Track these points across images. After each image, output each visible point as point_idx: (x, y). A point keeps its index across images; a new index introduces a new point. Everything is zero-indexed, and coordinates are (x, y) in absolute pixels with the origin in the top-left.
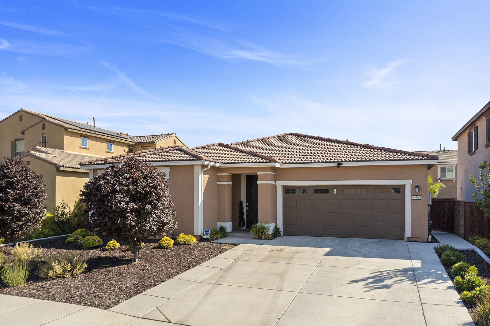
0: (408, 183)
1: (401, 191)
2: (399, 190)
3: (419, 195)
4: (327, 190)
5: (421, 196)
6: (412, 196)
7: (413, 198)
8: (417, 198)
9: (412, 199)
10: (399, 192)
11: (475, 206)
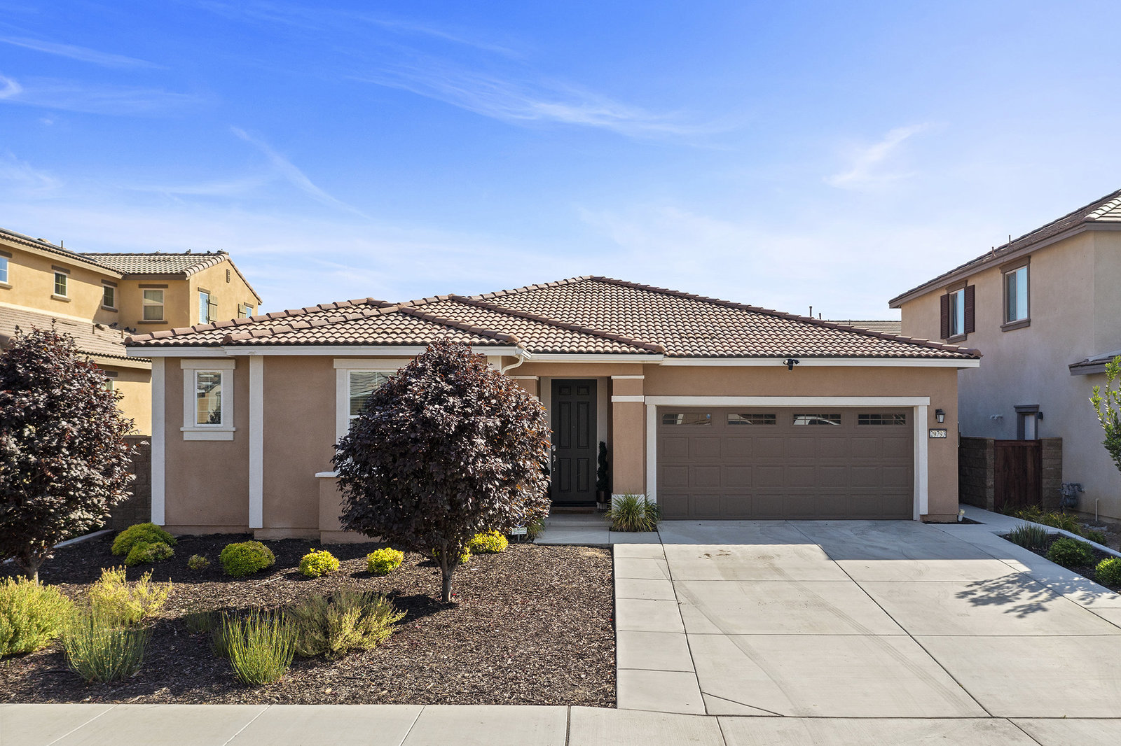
0: (921, 405)
1: (908, 419)
2: (903, 417)
3: (942, 427)
4: (773, 416)
5: (946, 430)
6: (930, 430)
7: (932, 434)
8: (938, 434)
9: (929, 437)
10: (903, 423)
11: (1013, 447)
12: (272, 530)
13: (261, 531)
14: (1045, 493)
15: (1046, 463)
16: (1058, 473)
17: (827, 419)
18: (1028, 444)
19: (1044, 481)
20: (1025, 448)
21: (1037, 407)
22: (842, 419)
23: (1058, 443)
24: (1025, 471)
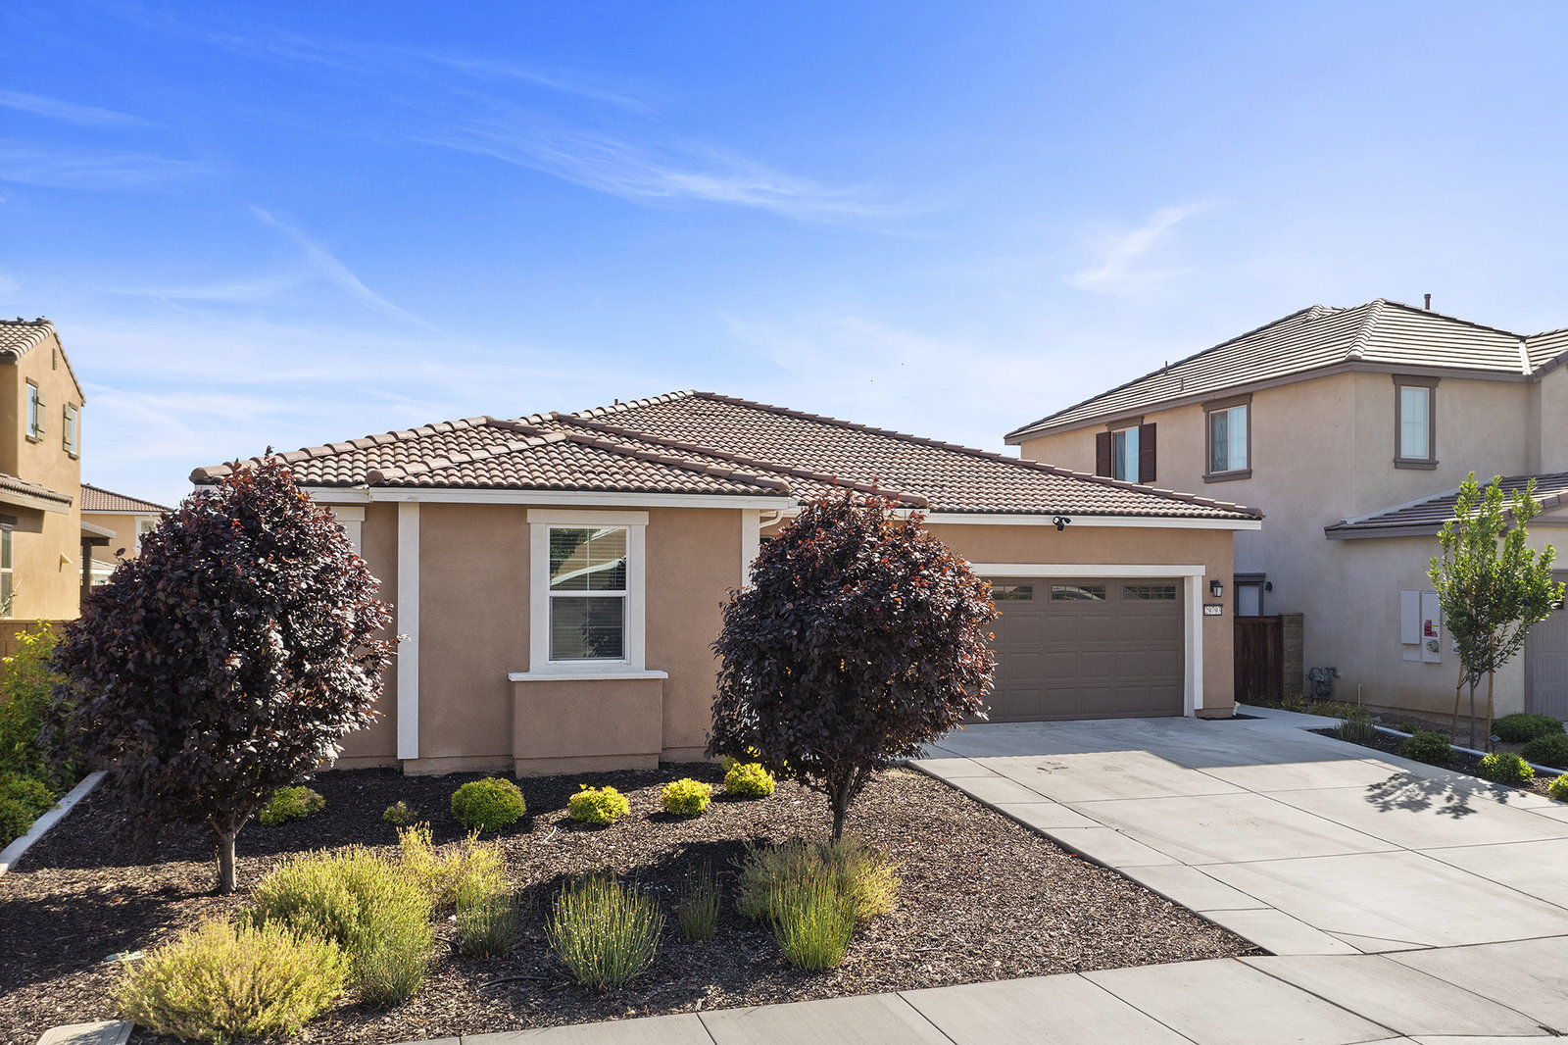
0: (1195, 575)
1: (1177, 592)
2: (1171, 590)
3: (1217, 602)
4: (1029, 589)
5: (1221, 606)
6: (1205, 605)
7: (1208, 611)
8: (1215, 611)
9: (1205, 615)
10: (1172, 597)
11: (1253, 625)
12: (432, 761)
13: (415, 763)
14: (1287, 679)
15: (1287, 643)
16: (1300, 658)
17: (1089, 591)
18: (1268, 621)
19: (1286, 664)
20: (1265, 625)
21: (1263, 576)
22: (1107, 593)
23: (1298, 619)
24: (1265, 654)
